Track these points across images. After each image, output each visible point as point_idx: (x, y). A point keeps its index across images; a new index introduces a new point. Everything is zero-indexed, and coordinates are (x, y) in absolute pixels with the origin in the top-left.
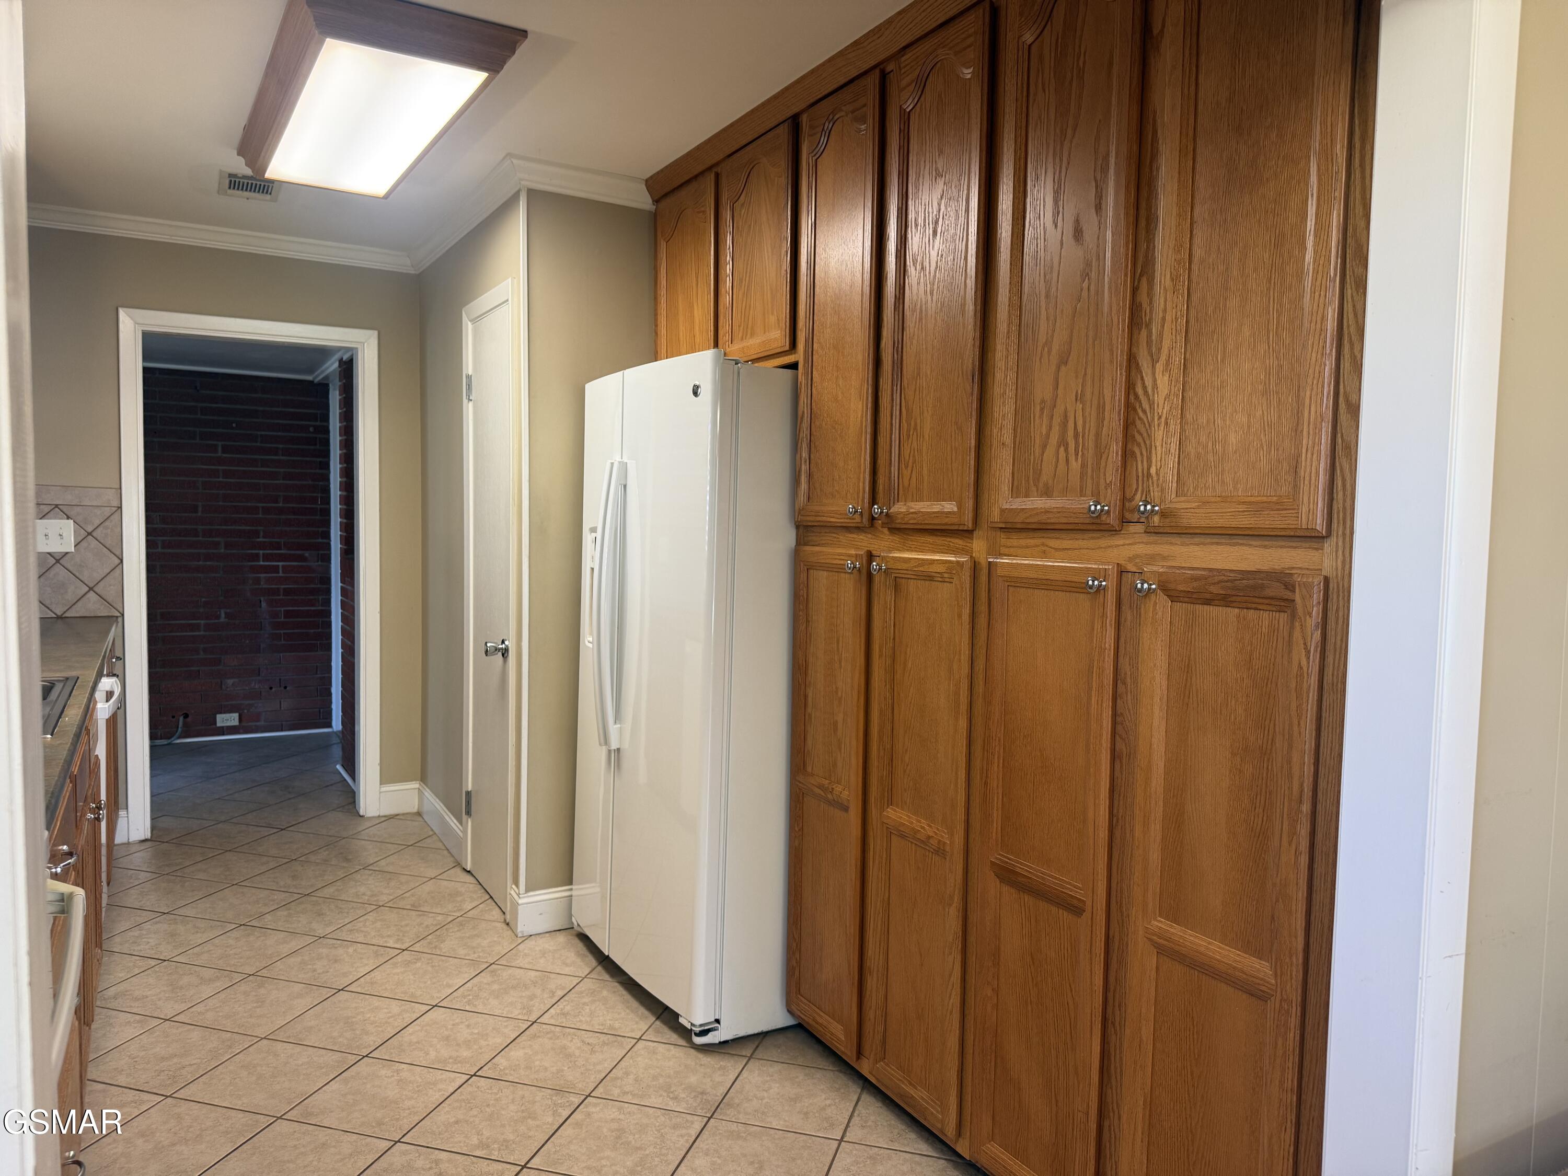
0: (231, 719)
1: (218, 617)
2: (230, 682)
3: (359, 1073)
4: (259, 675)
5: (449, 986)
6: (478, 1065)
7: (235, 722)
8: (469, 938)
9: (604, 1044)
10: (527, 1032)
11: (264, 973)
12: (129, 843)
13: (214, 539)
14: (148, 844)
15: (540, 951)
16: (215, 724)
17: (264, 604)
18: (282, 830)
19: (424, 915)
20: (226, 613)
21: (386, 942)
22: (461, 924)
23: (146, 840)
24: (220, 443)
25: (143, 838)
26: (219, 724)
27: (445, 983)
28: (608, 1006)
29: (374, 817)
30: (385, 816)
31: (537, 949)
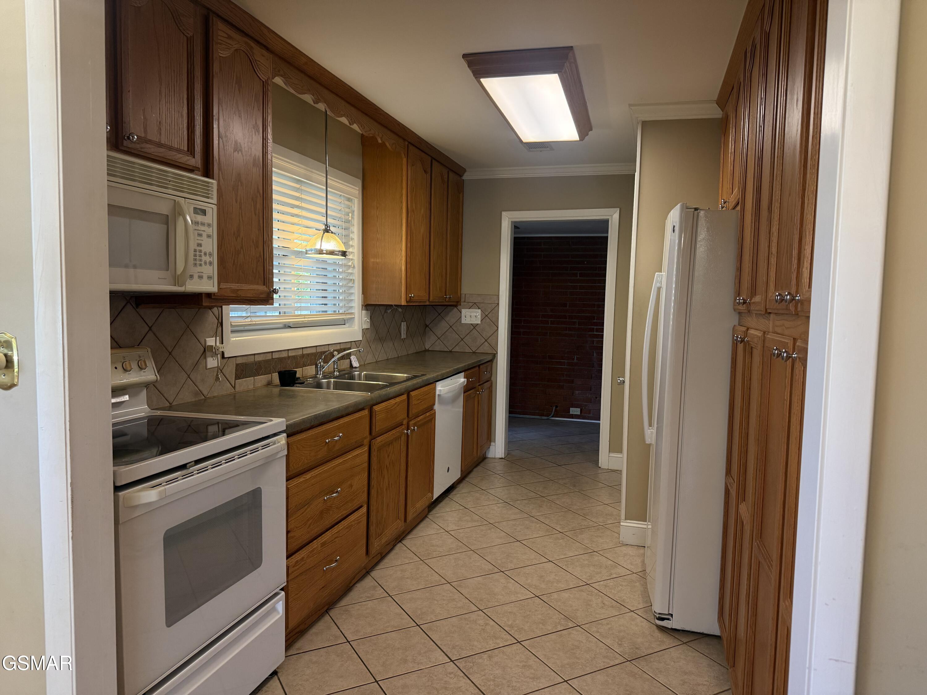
0: (575, 411)
1: (574, 359)
2: (577, 392)
3: (493, 577)
4: (591, 390)
5: (565, 554)
6: (543, 592)
7: (579, 413)
8: (596, 536)
9: (612, 607)
10: (580, 587)
11: (496, 525)
12: (495, 458)
13: (573, 320)
14: (503, 460)
15: (625, 553)
16: (569, 412)
17: (595, 354)
18: (559, 466)
19: (585, 520)
20: (577, 357)
21: (556, 527)
22: (598, 529)
23: (502, 458)
24: (579, 272)
25: (501, 457)
26: (571, 413)
27: (564, 553)
28: (632, 590)
29: (605, 469)
30: (610, 470)
31: (624, 552)
